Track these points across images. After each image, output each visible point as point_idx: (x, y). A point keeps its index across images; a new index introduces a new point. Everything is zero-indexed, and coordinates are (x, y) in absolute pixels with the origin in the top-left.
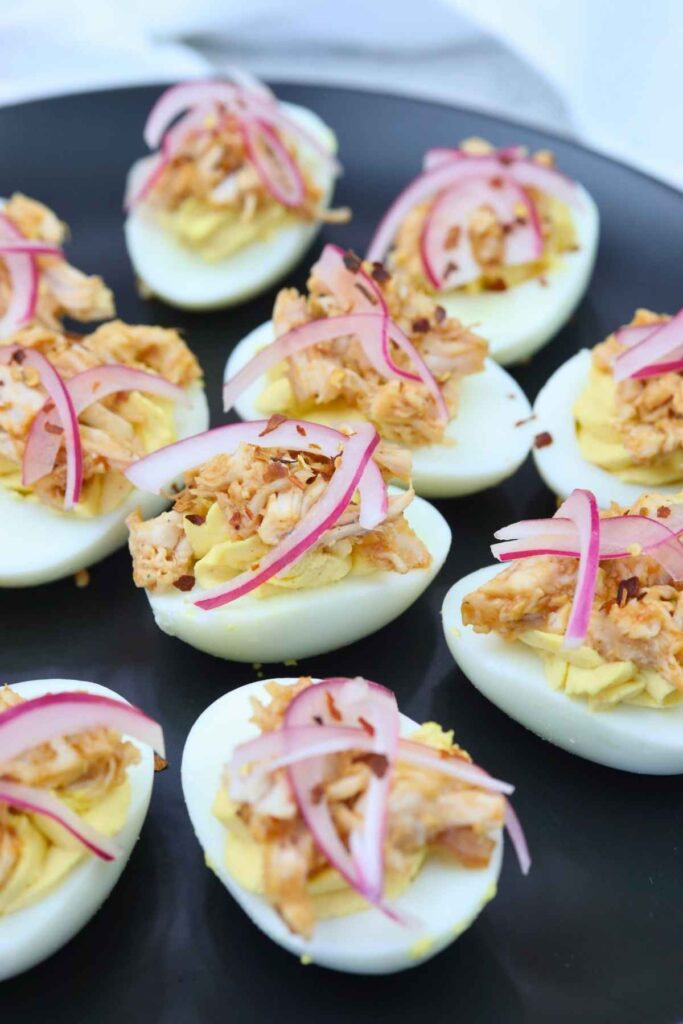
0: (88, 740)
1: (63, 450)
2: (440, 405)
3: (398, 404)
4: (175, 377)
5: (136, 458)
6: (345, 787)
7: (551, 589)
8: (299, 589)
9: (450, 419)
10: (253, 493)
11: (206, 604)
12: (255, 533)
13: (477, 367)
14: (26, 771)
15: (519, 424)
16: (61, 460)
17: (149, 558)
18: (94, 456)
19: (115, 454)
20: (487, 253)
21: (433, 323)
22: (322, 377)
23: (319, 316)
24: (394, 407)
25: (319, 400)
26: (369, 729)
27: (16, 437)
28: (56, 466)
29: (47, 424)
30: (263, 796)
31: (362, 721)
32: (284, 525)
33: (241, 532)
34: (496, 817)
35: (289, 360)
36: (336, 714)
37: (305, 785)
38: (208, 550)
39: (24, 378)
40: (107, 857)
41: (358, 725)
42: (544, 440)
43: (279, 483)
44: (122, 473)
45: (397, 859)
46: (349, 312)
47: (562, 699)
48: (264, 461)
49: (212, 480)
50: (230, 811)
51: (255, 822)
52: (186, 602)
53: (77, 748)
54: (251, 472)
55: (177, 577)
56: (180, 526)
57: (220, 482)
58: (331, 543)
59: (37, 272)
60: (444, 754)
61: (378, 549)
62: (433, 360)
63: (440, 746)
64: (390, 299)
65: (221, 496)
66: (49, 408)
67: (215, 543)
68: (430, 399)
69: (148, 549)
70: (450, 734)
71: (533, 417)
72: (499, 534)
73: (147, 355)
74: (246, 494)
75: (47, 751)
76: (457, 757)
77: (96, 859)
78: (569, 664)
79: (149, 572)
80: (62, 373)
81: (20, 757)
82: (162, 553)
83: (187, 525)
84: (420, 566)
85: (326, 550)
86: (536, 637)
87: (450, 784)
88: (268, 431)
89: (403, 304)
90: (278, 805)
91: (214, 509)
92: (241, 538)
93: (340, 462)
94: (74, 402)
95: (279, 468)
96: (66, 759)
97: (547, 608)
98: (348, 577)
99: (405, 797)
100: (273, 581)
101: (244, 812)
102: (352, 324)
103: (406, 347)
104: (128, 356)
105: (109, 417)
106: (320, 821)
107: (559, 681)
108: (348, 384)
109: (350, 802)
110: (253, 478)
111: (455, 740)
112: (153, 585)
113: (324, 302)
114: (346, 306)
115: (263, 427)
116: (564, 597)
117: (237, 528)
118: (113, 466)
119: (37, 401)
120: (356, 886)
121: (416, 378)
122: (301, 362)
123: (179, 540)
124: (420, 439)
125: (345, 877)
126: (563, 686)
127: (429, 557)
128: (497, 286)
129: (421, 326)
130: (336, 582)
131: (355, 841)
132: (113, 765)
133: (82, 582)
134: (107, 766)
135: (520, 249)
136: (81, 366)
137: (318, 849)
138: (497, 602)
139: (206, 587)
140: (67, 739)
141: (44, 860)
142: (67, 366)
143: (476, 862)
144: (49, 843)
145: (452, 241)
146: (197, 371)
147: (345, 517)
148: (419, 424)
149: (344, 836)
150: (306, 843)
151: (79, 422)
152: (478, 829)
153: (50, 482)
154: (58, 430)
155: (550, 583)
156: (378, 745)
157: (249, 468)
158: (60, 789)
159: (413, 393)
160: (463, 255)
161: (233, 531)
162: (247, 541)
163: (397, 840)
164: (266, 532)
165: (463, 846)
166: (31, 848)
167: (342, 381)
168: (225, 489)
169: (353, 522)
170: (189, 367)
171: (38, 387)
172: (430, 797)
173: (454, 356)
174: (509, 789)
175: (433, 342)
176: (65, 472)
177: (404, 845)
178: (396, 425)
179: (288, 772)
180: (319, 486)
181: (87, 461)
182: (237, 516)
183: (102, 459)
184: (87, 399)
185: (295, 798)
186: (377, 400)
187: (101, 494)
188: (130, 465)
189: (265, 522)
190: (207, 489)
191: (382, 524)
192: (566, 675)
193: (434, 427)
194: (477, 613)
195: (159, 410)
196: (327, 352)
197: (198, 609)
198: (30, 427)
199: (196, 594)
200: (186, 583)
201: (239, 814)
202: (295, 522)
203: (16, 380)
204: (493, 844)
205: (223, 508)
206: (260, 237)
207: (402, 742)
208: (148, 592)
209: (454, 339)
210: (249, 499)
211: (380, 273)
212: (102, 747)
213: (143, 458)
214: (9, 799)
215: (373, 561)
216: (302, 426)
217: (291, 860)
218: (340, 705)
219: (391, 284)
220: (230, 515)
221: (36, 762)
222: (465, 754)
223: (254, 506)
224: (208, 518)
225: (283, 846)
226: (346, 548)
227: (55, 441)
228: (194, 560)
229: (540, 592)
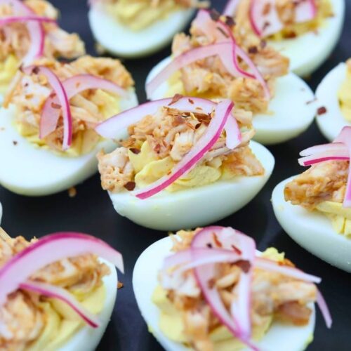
0: (82, 260)
1: (61, 118)
2: (266, 90)
3: (243, 89)
4: (120, 82)
5: (101, 121)
6: (227, 280)
7: (334, 178)
8: (193, 187)
9: (272, 98)
10: (166, 133)
11: (142, 196)
12: (168, 155)
13: (283, 72)
14: (48, 277)
15: (308, 103)
16: (60, 123)
17: (110, 173)
18: (78, 120)
19: (90, 119)
20: (286, 16)
21: (259, 48)
22: (200, 78)
23: (197, 46)
24: (240, 92)
25: (199, 91)
26: (238, 252)
27: (36, 112)
28: (58, 127)
29: (53, 104)
30: (181, 285)
31: (233, 247)
32: (184, 149)
33: (161, 155)
34: (311, 295)
35: (182, 70)
36: (219, 244)
37: (204, 279)
38: (142, 168)
39: (39, 81)
40: (94, 325)
41: (232, 249)
42: (322, 111)
43: (180, 127)
44: (94, 130)
45: (258, 319)
46: (213, 43)
47: (343, 239)
48: (172, 115)
49: (143, 128)
50: (162, 296)
51: (177, 300)
52: (131, 195)
53: (76, 265)
54: (165, 121)
55: (126, 182)
56: (126, 155)
57: (148, 129)
58: (210, 159)
59: (44, 33)
60: (280, 264)
61: (235, 164)
62: (260, 69)
63: (277, 260)
64: (236, 35)
65: (149, 137)
66: (53, 95)
67: (147, 165)
68: (260, 86)
69: (109, 168)
70: (282, 255)
71: (315, 99)
72: (302, 153)
73: (105, 72)
74: (163, 133)
75: (58, 266)
76: (287, 265)
77: (88, 326)
78: (345, 219)
79: (110, 180)
80: (61, 79)
81: (43, 270)
82: (117, 170)
83: (130, 154)
84: (259, 174)
85: (207, 164)
86: (327, 205)
87: (285, 279)
88: (173, 103)
89: (243, 39)
90: (190, 289)
91: (144, 145)
92: (160, 158)
93: (214, 115)
94: (67, 92)
95: (181, 119)
96: (70, 271)
97: (331, 189)
98: (219, 180)
99: (261, 284)
100: (177, 181)
101: (170, 295)
102: (215, 50)
103: (246, 60)
104: (94, 72)
105: (85, 102)
106: (214, 297)
107: (341, 228)
108: (215, 81)
109: (230, 288)
110: (167, 125)
111: (286, 257)
112: (112, 188)
113: (200, 40)
114: (212, 40)
115: (170, 101)
116: (341, 182)
117: (158, 152)
118: (89, 126)
119: (46, 93)
120: (236, 334)
121: (253, 77)
122: (188, 71)
123: (126, 163)
124: (256, 110)
125: (230, 329)
126: (343, 232)
127: (263, 169)
128: (291, 36)
129: (253, 51)
130: (213, 183)
131: (234, 309)
132: (95, 275)
133: (72, 194)
134: (92, 277)
135: (304, 13)
136: (69, 75)
137: (213, 315)
138: (304, 186)
139: (141, 187)
140: (70, 259)
141: (59, 327)
142: (63, 76)
143: (300, 322)
144: (62, 318)
145: (266, 10)
146: (131, 82)
147: (217, 144)
148: (255, 101)
149: (227, 307)
150: (206, 311)
151: (70, 104)
152: (301, 302)
153: (54, 136)
154: (58, 107)
155: (333, 174)
156: (245, 256)
157: (164, 120)
158: (67, 288)
159: (250, 84)
160: (273, 17)
161: (156, 155)
162: (164, 160)
163: (257, 309)
164: (174, 154)
165: (293, 312)
166: (52, 319)
167: (212, 79)
168: (151, 133)
169: (222, 147)
170: (126, 79)
171: (46, 85)
172: (275, 283)
173: (271, 67)
174: (318, 280)
175: (260, 60)
176: (62, 130)
177: (260, 311)
178: (242, 102)
179: (194, 272)
180: (203, 129)
181: (75, 123)
182: (158, 146)
183: (82, 122)
184: (73, 91)
185: (199, 285)
186: (231, 89)
187: (82, 143)
188: (98, 125)
189: (173, 148)
190: (141, 134)
191: (238, 147)
192: (344, 225)
193: (262, 102)
194: (293, 193)
195: (112, 99)
196: (202, 65)
197: (138, 198)
198: (43, 107)
199: (136, 191)
200: (130, 186)
201: (168, 296)
202: (190, 147)
203: (35, 82)
204: (310, 311)
205: (150, 143)
207: (257, 258)
208: (109, 192)
209: (271, 58)
210: (165, 136)
211: (230, 22)
212: (89, 263)
213: (106, 121)
214: (39, 290)
215: (232, 171)
216: (191, 99)
217: (199, 319)
218: (220, 240)
219: (236, 28)
220: (154, 146)
221: (53, 273)
222: (289, 262)
223: (167, 140)
224: (142, 149)
225: (193, 313)
226: (218, 163)
227: (57, 113)
228: (134, 175)
229: (328, 179)
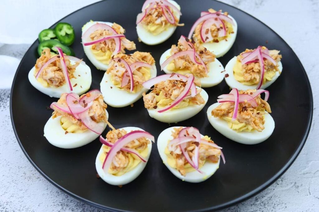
0: (141, 139)
1: (130, 80)
2: (206, 69)
3: (197, 69)
4: (150, 63)
5: (144, 81)
6: (191, 148)
7: (229, 109)
8: (179, 108)
9: (208, 72)
10: (169, 90)
11: (160, 112)
12: (170, 97)
13: (213, 60)
14: (130, 146)
15: (222, 72)
16: (129, 82)
17: (148, 102)
18: (136, 81)
19: (140, 81)
20: (214, 35)
21: (204, 52)
22: (181, 63)
23: (180, 50)
24: (196, 70)
25: (181, 68)
26: (195, 137)
27: (120, 77)
28: (128, 83)
29: (126, 75)
30: (175, 150)
31: (193, 135)
32: (176, 96)
33: (167, 97)
34: (219, 153)
35: (174, 60)
36: (188, 134)
37: (183, 148)
38: (160, 100)
39: (121, 65)
40: (145, 161)
41: (193, 136)
42: (227, 76)
43: (175, 88)
44: (142, 85)
45: (201, 161)
46: (187, 50)
47: (231, 130)
48: (171, 83)
49: (161, 87)
50: (169, 153)
51: (174, 155)
52: (156, 111)
53: (139, 141)
54: (169, 85)
55: (154, 106)
56: (154, 96)
57: (162, 87)
58: (185, 100)
59: (120, 40)
60: (209, 142)
61: (194, 100)
62: (204, 59)
63: (208, 140)
64: (195, 47)
65: (163, 90)
66: (126, 71)
67: (161, 99)
68: (204, 68)
69: (148, 100)
70: (210, 138)
71: (225, 71)
72: (219, 97)
73: (144, 58)
74: (168, 90)
75: (133, 142)
76: (211, 142)
77: (143, 162)
78: (233, 123)
79: (148, 105)
80: (128, 64)
81: (128, 143)
82: (151, 101)
83: (156, 96)
84: (203, 103)
85: (184, 101)
86: (226, 118)
87: (210, 147)
88: (171, 76)
89: (198, 48)
90: (178, 152)
91: (161, 93)
92: (167, 99)
93: (187, 83)
94: (132, 70)
95: (175, 84)
96: (137, 143)
97: (228, 113)
98: (188, 106)
99: (202, 150)
100: (174, 107)
101: (172, 153)
102: (188, 53)
103: (198, 57)
104: (141, 59)
105: (138, 72)
106: (186, 154)
107: (231, 127)
108: (187, 65)
109: (192, 151)
110: (170, 87)
111: (211, 139)
112: (149, 108)
113: (181, 47)
114: (186, 49)
115: (171, 75)
116: (232, 110)
117: (166, 96)
118: (140, 83)
119: (124, 70)
120: (193, 167)
121: (201, 64)
122: (177, 60)
123: (154, 99)
124: (202, 76)
125: (191, 165)
126: (232, 127)
127: (204, 101)
128: (217, 41)
129: (202, 52)
130: (186, 107)
131: (193, 159)
132: (145, 144)
133: (132, 106)
134: (144, 145)
135: (221, 34)
136: (132, 62)
137: (186, 160)
138: (219, 111)
139: (160, 108)
140: (137, 139)
141: (133, 162)
142: (130, 62)
143: (215, 162)
144: (134, 159)
145: (207, 32)
146: (154, 61)
148: (202, 73)
149: (191, 157)
150: (183, 158)
151: (133, 74)
152: (216, 156)
153: (127, 86)
154: (129, 76)
155: (229, 108)
156: (197, 140)
157: (168, 85)
158: (136, 149)
159: (201, 67)
160: (209, 35)
161: (165, 97)
162: (168, 99)
163: (201, 158)
164: (172, 97)
165: (213, 159)
166: (131, 160)
167: (186, 64)
168: (164, 88)
169: (189, 95)
170: (153, 60)
171: (124, 67)
172: (207, 150)
173: (208, 58)
174: (222, 148)
175: (204, 55)
176: (130, 85)
177: (202, 159)
178: (197, 73)
179: (180, 146)
180: (183, 88)
181: (135, 82)
182: (166, 94)
183: (138, 82)
184: (134, 69)
185: (181, 150)
186: (193, 68)
187: (136, 88)
188: (143, 83)
189: (172, 95)
190: (159, 88)
191: (196, 96)
192: (232, 125)
193: (205, 74)
194: (215, 114)
195: (148, 71)
196: (182, 58)
197: (158, 113)
198: (123, 75)
199: (158, 109)
200: (155, 107)
201: (171, 153)
202: (178, 95)
203: (120, 66)
204: (219, 158)
205: (163, 93)
206: (165, 30)
207: (201, 140)
208: (147, 109)
209: (208, 55)
210: (169, 91)
211: (193, 42)
212: (143, 141)
213: (146, 82)
214: (127, 151)
215: (193, 103)
216: (178, 75)
217: (181, 162)
218: (189, 132)
219: (195, 44)
220: (165, 94)
221: (131, 144)
222: (213, 141)
223: (170, 92)
224: (160, 94)
225: (179, 159)
226: (188, 100)
227: (128, 78)
228: (157, 103)
229: (227, 109)
